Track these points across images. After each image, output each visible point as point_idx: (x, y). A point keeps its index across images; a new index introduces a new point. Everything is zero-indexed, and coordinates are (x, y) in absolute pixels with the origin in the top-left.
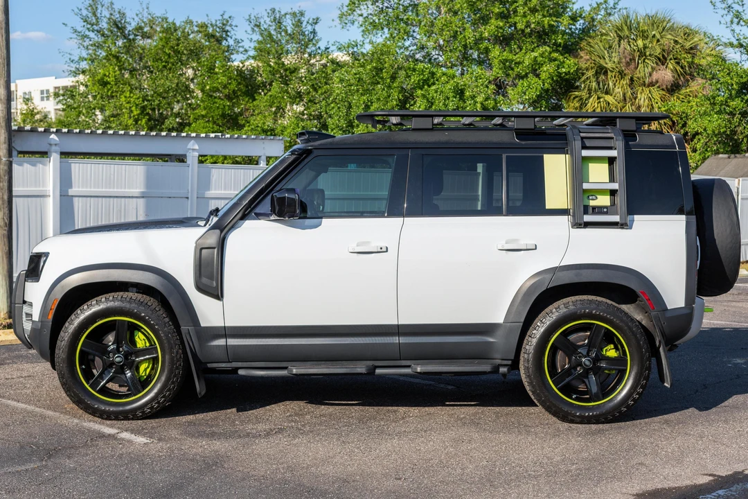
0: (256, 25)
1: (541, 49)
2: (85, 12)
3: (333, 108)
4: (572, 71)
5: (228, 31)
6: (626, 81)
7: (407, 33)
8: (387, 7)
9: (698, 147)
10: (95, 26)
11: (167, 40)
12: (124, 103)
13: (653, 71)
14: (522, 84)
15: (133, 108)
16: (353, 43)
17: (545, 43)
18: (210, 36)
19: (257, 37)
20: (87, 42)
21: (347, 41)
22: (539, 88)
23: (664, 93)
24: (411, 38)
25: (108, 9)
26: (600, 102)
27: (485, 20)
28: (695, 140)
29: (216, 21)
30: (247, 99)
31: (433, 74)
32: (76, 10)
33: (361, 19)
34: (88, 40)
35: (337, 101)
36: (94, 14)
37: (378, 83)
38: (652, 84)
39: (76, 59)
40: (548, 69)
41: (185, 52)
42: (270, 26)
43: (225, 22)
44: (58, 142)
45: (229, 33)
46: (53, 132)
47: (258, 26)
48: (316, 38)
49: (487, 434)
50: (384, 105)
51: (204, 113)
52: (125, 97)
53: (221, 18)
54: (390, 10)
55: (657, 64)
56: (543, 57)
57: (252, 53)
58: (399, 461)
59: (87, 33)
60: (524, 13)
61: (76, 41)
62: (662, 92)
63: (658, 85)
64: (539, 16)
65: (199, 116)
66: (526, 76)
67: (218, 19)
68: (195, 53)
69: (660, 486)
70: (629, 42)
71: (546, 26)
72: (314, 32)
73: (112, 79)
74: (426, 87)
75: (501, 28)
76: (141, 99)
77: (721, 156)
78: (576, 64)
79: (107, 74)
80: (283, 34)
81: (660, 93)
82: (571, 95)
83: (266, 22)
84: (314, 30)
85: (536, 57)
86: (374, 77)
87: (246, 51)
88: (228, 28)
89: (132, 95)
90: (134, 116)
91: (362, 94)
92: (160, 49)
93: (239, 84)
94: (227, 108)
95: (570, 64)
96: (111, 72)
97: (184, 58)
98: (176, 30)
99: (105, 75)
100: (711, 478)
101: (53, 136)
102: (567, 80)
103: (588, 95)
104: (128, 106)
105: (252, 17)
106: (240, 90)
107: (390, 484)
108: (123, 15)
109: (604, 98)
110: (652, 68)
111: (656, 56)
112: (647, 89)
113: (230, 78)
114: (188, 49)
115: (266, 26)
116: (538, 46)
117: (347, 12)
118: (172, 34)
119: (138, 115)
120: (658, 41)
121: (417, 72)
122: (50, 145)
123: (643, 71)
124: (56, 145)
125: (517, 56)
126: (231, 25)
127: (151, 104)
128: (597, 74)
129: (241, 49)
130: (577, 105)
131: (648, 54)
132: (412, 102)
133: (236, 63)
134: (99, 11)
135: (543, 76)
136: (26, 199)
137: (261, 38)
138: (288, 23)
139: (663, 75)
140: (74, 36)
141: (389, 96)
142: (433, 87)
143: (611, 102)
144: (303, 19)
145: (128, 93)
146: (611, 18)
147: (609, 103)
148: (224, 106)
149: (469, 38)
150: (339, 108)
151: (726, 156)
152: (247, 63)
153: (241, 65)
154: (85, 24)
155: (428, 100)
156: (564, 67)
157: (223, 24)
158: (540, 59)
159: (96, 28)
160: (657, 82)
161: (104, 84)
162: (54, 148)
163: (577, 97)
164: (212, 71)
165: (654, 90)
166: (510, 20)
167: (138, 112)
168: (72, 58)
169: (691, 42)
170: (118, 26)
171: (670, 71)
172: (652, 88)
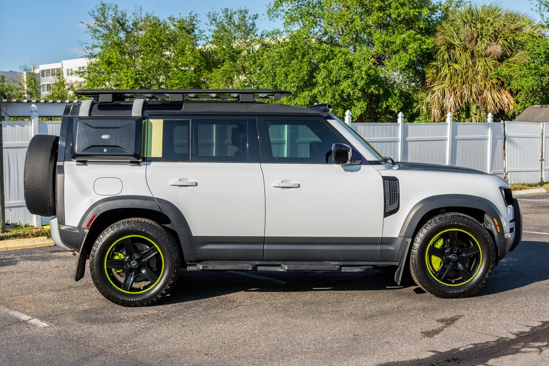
0: (213, 19)
1: (408, 32)
2: (96, 14)
3: (264, 77)
4: (430, 47)
5: (194, 25)
6: (468, 54)
7: (316, 23)
8: (301, 5)
9: (520, 100)
10: (103, 23)
11: (153, 32)
12: (123, 77)
13: (487, 46)
14: (395, 57)
15: (130, 80)
16: (276, 31)
17: (411, 28)
18: (182, 28)
19: (214, 28)
20: (98, 34)
21: (272, 30)
22: (407, 60)
23: (496, 62)
24: (318, 26)
25: (113, 10)
26: (450, 69)
27: (368, 12)
28: (518, 95)
29: (186, 18)
30: (207, 72)
31: (332, 51)
32: (91, 12)
33: (283, 14)
34: (99, 33)
35: (266, 72)
36: (103, 15)
37: (294, 59)
38: (486, 56)
39: (91, 46)
40: (413, 46)
41: (165, 40)
42: (223, 20)
43: (192, 18)
44: (37, 110)
45: (195, 26)
46: (34, 103)
47: (215, 20)
48: (255, 29)
49: (289, 319)
50: (298, 74)
51: (177, 82)
52: (124, 72)
53: (189, 15)
54: (303, 7)
55: (490, 40)
56: (409, 38)
57: (210, 40)
58: (215, 340)
59: (98, 28)
60: (397, 7)
61: (90, 33)
62: (494, 61)
63: (491, 56)
64: (406, 9)
65: (174, 84)
66: (398, 51)
67: (187, 16)
68: (172, 40)
69: (392, 360)
70: (470, 25)
71: (412, 16)
72: (253, 24)
73: (114, 60)
74: (327, 61)
75: (381, 17)
76: (134, 74)
77: (536, 106)
78: (433, 42)
79: (112, 57)
80: (232, 25)
81: (493, 62)
82: (430, 65)
83: (221, 17)
84: (254, 22)
85: (404, 38)
86: (290, 55)
87: (207, 38)
88: (194, 22)
89: (128, 71)
90: (130, 85)
91: (283, 67)
92: (148, 38)
93: (202, 61)
94: (193, 78)
95: (429, 42)
96: (115, 55)
97: (164, 44)
98: (160, 25)
99: (110, 57)
100: (433, 354)
101: (33, 105)
102: (428, 54)
103: (442, 64)
104: (126, 78)
105: (211, 14)
106: (202, 65)
107: (198, 359)
108: (124, 15)
109: (453, 66)
110: (487, 44)
111: (489, 36)
112: (483, 59)
113: (195, 57)
114: (167, 38)
115: (220, 20)
116: (406, 30)
117: (273, 8)
118: (157, 28)
119: (133, 85)
120: (492, 24)
121: (321, 51)
122: (32, 111)
123: (481, 46)
124: (35, 111)
125: (392, 37)
126: (196, 21)
127: (141, 77)
128: (448, 49)
129: (204, 37)
130: (435, 71)
131: (484, 34)
132: (318, 72)
133: (200, 47)
134: (106, 13)
135: (410, 51)
136: (15, 150)
137: (216, 29)
138: (236, 19)
139: (495, 49)
140: (89, 30)
141: (301, 68)
142: (332, 61)
143: (458, 69)
144: (246, 15)
145: (126, 69)
146: (460, 9)
147: (456, 70)
148: (191, 77)
149: (358, 26)
150: (267, 77)
151: (540, 106)
152: (207, 47)
153: (204, 48)
154: (96, 22)
155: (328, 70)
156: (424, 45)
157: (191, 20)
158: (407, 39)
159: (104, 24)
160: (490, 53)
161: (109, 63)
162: (34, 114)
163: (435, 66)
164: (183, 53)
165: (488, 59)
166: (387, 12)
167: (133, 83)
168: (88, 46)
169: (515, 25)
170: (121, 23)
171: (500, 46)
172: (486, 59)
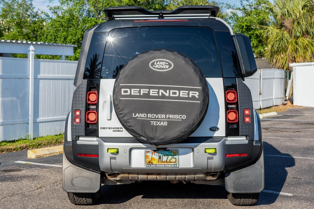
48: (33, 7)
72: (31, 4)
84: (31, 3)
